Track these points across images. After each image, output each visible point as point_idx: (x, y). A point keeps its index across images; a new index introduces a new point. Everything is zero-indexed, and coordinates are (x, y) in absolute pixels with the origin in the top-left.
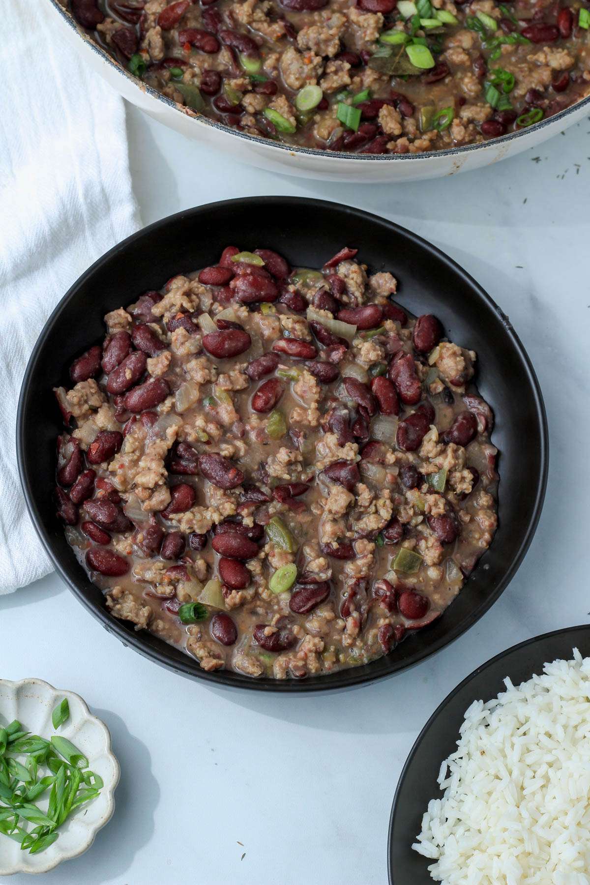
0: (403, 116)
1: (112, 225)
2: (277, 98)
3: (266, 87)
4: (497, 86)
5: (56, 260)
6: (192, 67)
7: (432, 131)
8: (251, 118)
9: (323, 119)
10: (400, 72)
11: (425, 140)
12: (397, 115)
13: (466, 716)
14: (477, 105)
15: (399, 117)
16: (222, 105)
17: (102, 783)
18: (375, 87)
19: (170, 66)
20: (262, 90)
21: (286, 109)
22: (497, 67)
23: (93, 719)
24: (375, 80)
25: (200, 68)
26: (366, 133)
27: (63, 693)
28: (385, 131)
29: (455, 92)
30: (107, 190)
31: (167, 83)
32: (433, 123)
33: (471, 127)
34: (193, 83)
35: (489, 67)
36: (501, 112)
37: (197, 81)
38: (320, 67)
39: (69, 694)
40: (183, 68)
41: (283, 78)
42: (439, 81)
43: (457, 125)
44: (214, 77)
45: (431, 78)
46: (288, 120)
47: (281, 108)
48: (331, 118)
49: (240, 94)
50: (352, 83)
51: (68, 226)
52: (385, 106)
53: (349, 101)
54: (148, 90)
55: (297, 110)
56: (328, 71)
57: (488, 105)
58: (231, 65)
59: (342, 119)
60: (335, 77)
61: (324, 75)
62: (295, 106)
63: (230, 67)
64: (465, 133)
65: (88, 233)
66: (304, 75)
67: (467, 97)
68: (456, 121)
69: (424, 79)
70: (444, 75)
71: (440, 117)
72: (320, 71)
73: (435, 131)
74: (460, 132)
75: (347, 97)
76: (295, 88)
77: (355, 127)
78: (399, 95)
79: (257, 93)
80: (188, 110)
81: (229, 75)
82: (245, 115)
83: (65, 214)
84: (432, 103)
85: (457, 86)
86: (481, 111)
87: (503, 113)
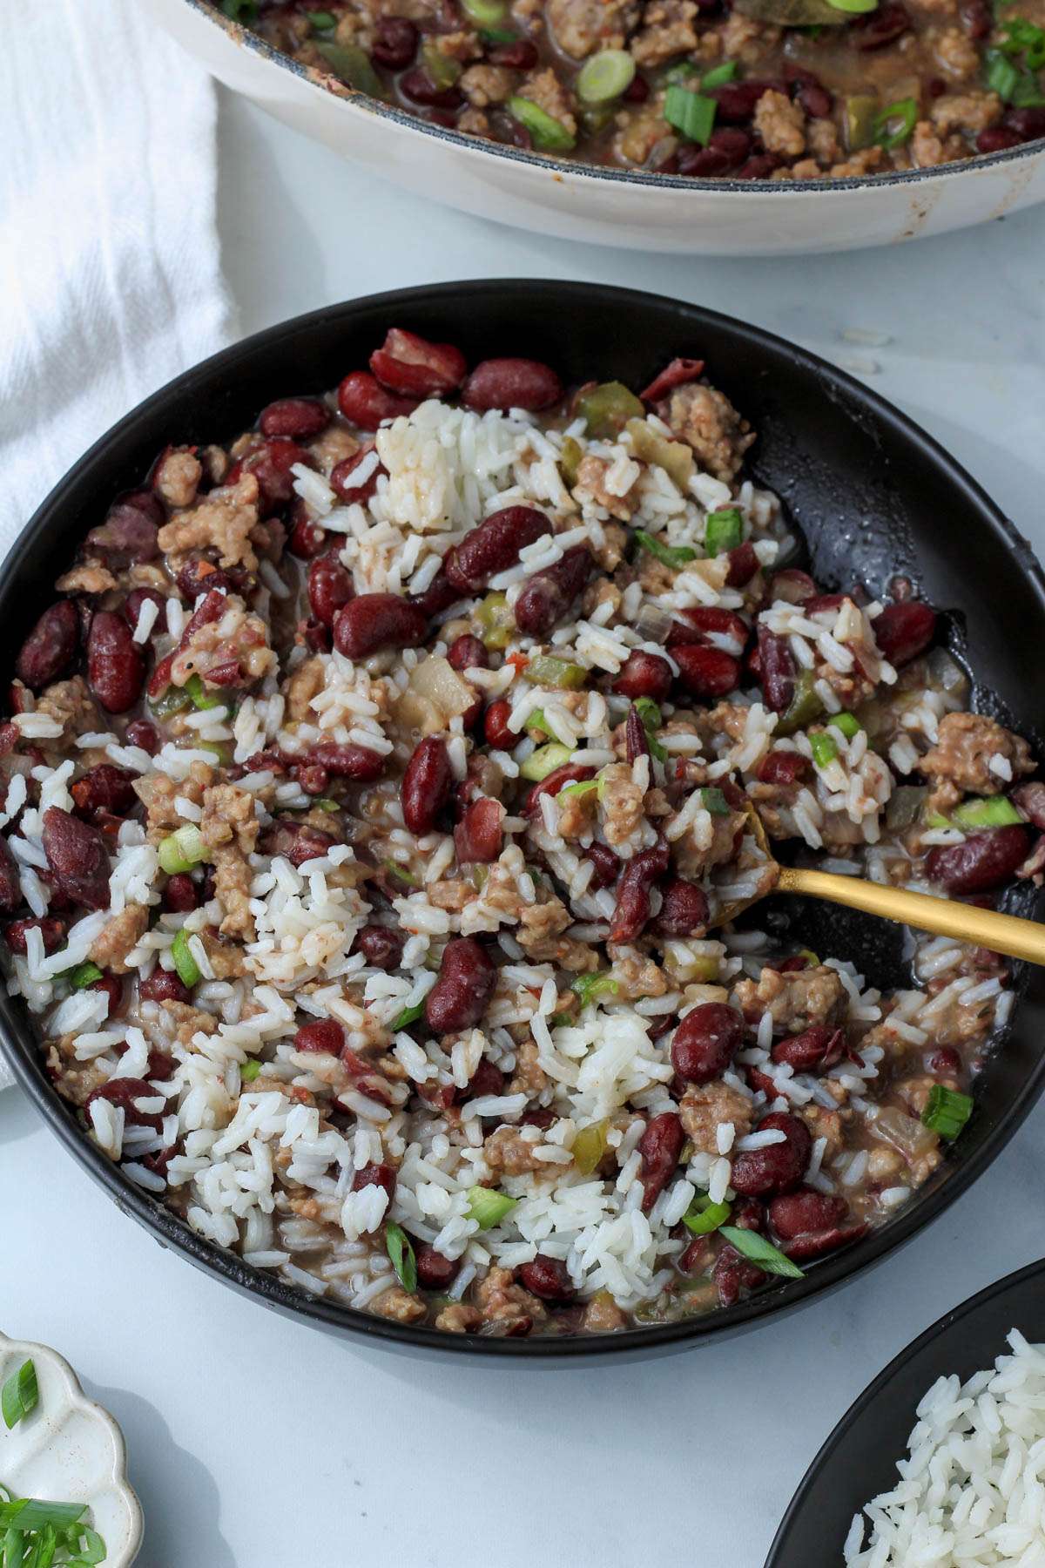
0: (809, 116)
1: (179, 346)
2: (537, 73)
3: (514, 52)
4: (1012, 57)
5: (57, 420)
6: (356, 11)
7: (869, 147)
8: (480, 116)
9: (635, 120)
10: (801, 21)
11: (854, 165)
12: (793, 113)
13: (920, 1411)
14: (968, 96)
15: (799, 118)
16: (416, 90)
17: (104, 1549)
18: (750, 55)
19: (307, 9)
20: (502, 58)
21: (554, 96)
22: (1012, 17)
23: (88, 1407)
24: (750, 39)
25: (373, 13)
26: (726, 149)
27: (24, 1348)
28: (767, 145)
29: (921, 68)
30: (169, 269)
31: (301, 44)
32: (872, 132)
33: (955, 141)
34: (357, 43)
35: (997, 16)
36: (1024, 109)
37: (365, 40)
38: (633, 10)
39: (37, 1351)
40: (337, 12)
41: (553, 33)
42: (886, 45)
43: (926, 136)
44: (401, 32)
45: (870, 36)
46: (558, 121)
47: (545, 94)
48: (652, 118)
49: (456, 66)
50: (700, 45)
51: (82, 344)
52: (768, 93)
53: (694, 84)
54: (248, 39)
55: (580, 100)
56: (650, 19)
57: (992, 96)
58: (442, 9)
59: (675, 119)
60: (663, 33)
61: (641, 29)
62: (576, 93)
63: (439, 13)
64: (943, 153)
65: (127, 363)
66: (596, 27)
67: (947, 79)
68: (923, 127)
69: (854, 38)
70: (897, 30)
71: (889, 118)
72: (632, 20)
73: (878, 148)
74: (931, 150)
75: (689, 76)
76: (577, 54)
77: (703, 135)
78: (802, 72)
79: (495, 65)
80: (333, 82)
81: (434, 27)
82: (465, 110)
83: (77, 318)
84: (873, 91)
85: (926, 57)
86: (976, 107)
87: (1024, 114)
